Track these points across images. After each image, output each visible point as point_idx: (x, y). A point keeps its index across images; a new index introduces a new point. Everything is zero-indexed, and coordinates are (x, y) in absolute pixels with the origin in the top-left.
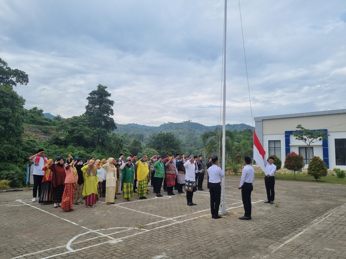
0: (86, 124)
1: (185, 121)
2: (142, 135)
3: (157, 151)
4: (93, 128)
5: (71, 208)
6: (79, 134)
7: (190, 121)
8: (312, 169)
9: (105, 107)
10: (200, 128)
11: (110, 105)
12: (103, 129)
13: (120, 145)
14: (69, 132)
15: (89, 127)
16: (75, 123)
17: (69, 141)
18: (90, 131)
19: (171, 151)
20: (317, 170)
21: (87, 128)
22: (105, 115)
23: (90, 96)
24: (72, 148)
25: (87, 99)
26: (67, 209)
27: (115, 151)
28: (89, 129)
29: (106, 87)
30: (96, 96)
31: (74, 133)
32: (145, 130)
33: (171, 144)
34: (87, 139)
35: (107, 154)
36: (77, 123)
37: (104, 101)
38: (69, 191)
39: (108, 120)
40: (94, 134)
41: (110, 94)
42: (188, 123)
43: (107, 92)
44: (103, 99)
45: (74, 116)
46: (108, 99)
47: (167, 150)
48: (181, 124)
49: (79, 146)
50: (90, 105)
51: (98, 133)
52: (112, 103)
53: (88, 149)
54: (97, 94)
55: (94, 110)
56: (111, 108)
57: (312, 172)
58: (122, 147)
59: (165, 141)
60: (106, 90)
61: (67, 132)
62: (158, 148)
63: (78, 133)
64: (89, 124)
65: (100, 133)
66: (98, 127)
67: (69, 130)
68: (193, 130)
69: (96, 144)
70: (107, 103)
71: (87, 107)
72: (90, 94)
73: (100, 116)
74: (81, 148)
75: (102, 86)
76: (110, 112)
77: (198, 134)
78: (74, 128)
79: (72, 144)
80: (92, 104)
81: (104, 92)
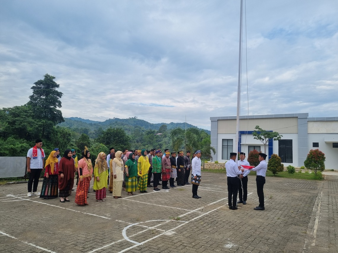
0: (30, 115)
1: (131, 117)
2: (86, 129)
3: (107, 147)
4: (37, 120)
5: (86, 202)
6: (22, 126)
7: (136, 117)
8: (272, 165)
9: (52, 98)
10: (145, 125)
11: (57, 97)
12: (49, 122)
13: (68, 139)
14: (9, 123)
15: (33, 118)
16: (17, 114)
17: (9, 133)
18: (34, 122)
19: (121, 147)
20: (276, 166)
21: (30, 119)
22: (52, 107)
23: (35, 86)
24: (13, 140)
25: (32, 88)
26: (81, 204)
27: (62, 145)
28: (33, 121)
29: (54, 78)
30: (42, 86)
31: (15, 125)
32: (89, 124)
33: (121, 140)
34: (30, 131)
35: (52, 148)
36: (19, 114)
37: (52, 91)
38: (83, 184)
39: (55, 113)
40: (39, 127)
41: (59, 85)
42: (134, 120)
43: (54, 82)
44: (51, 90)
45: (17, 106)
46: (56, 90)
47: (116, 146)
48: (126, 120)
49: (20, 139)
50: (35, 95)
51: (44, 126)
52: (60, 94)
53: (31, 142)
54: (44, 85)
55: (39, 100)
56: (58, 100)
57: (272, 168)
58: (70, 141)
59: (114, 137)
60: (54, 80)
61: (7, 123)
62: (107, 143)
63: (19, 124)
64: (33, 116)
65: (45, 125)
66: (44, 119)
67: (10, 121)
68: (139, 127)
69: (41, 137)
70: (55, 94)
71: (31, 97)
72: (36, 83)
73: (47, 107)
74: (23, 140)
75: (49, 76)
76: (57, 104)
77: (144, 131)
78: (16, 119)
79: (13, 136)
80: (38, 94)
81: (51, 83)
